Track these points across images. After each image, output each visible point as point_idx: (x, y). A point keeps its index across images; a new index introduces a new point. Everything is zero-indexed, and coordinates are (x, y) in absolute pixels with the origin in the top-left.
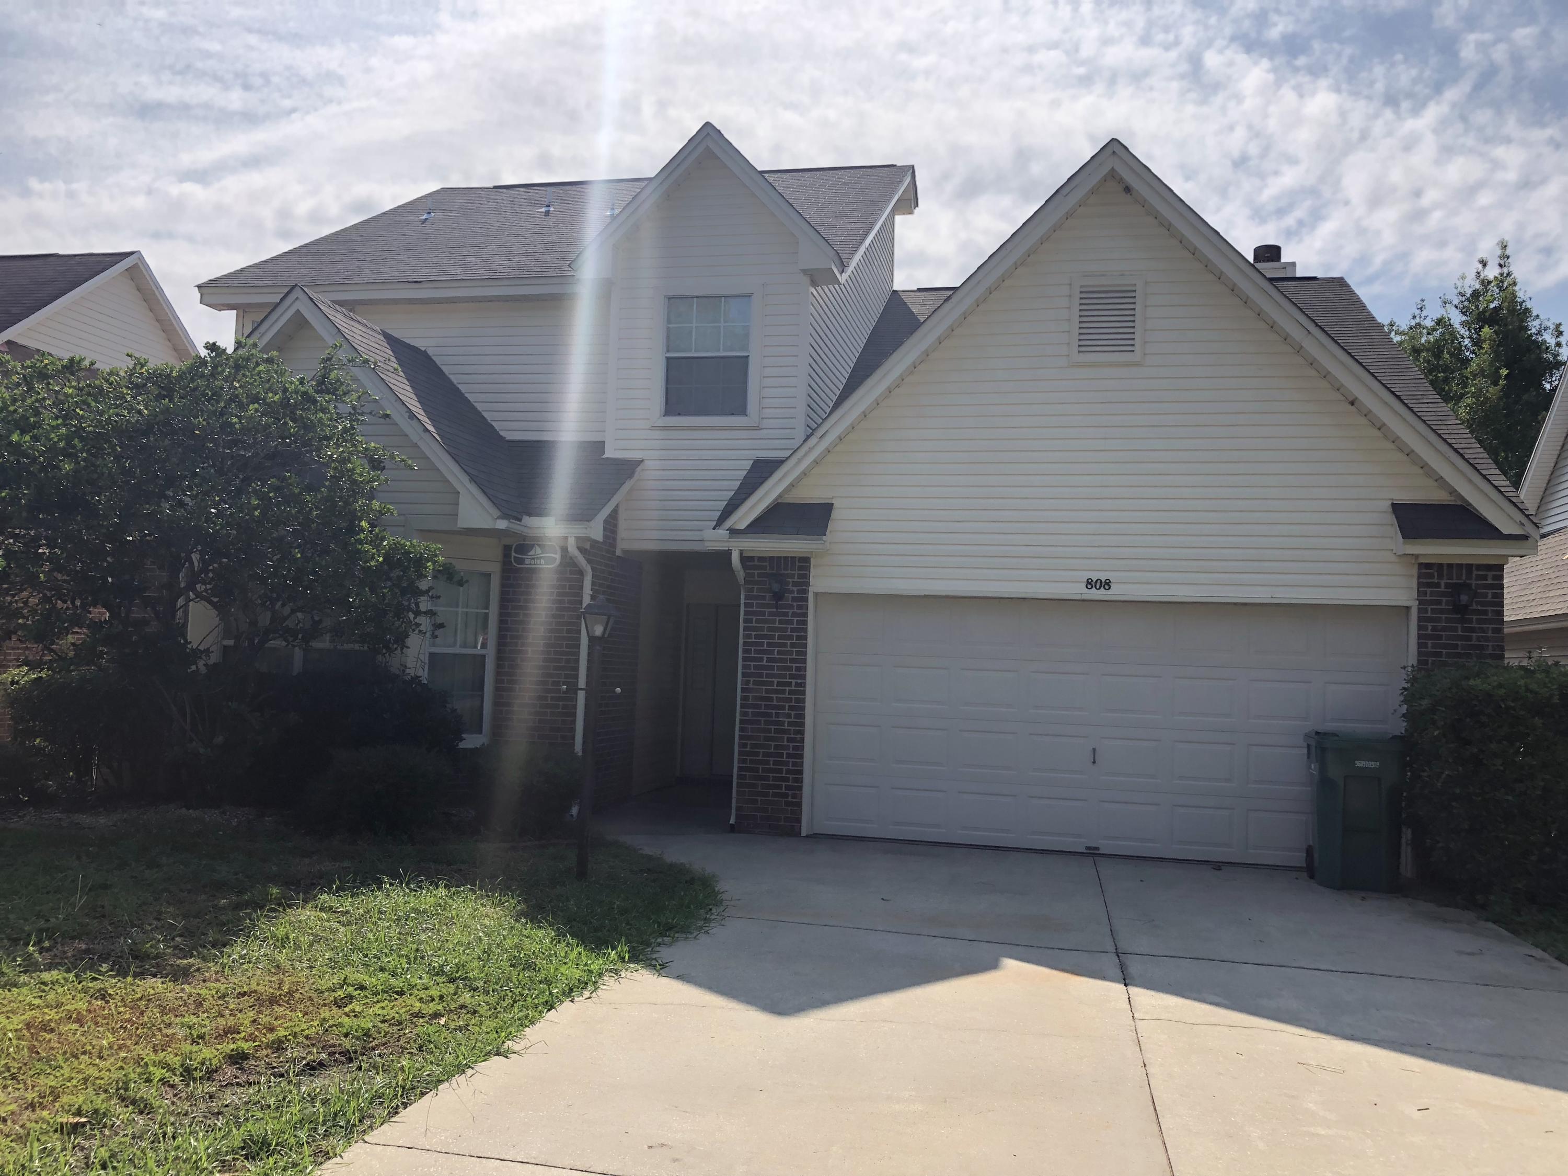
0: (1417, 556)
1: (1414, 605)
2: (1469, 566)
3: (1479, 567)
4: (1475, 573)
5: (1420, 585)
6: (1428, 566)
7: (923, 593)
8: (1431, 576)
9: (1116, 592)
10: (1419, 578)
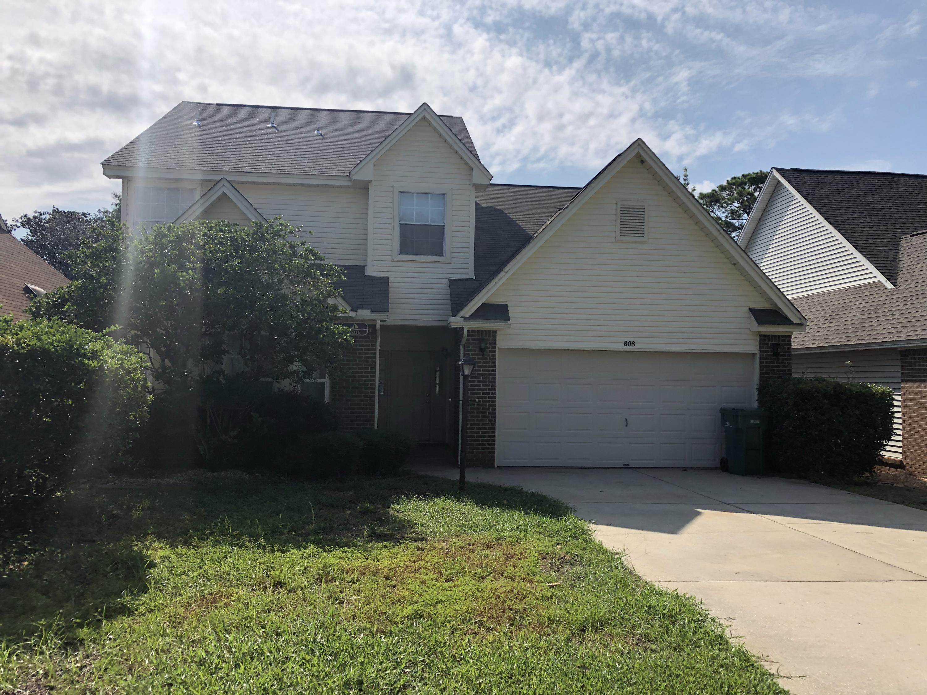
0: (759, 332)
1: (758, 352)
2: (779, 336)
3: (783, 336)
4: (781, 339)
5: (760, 344)
6: (764, 336)
7: (551, 348)
8: (765, 340)
9: (638, 347)
10: (760, 341)
